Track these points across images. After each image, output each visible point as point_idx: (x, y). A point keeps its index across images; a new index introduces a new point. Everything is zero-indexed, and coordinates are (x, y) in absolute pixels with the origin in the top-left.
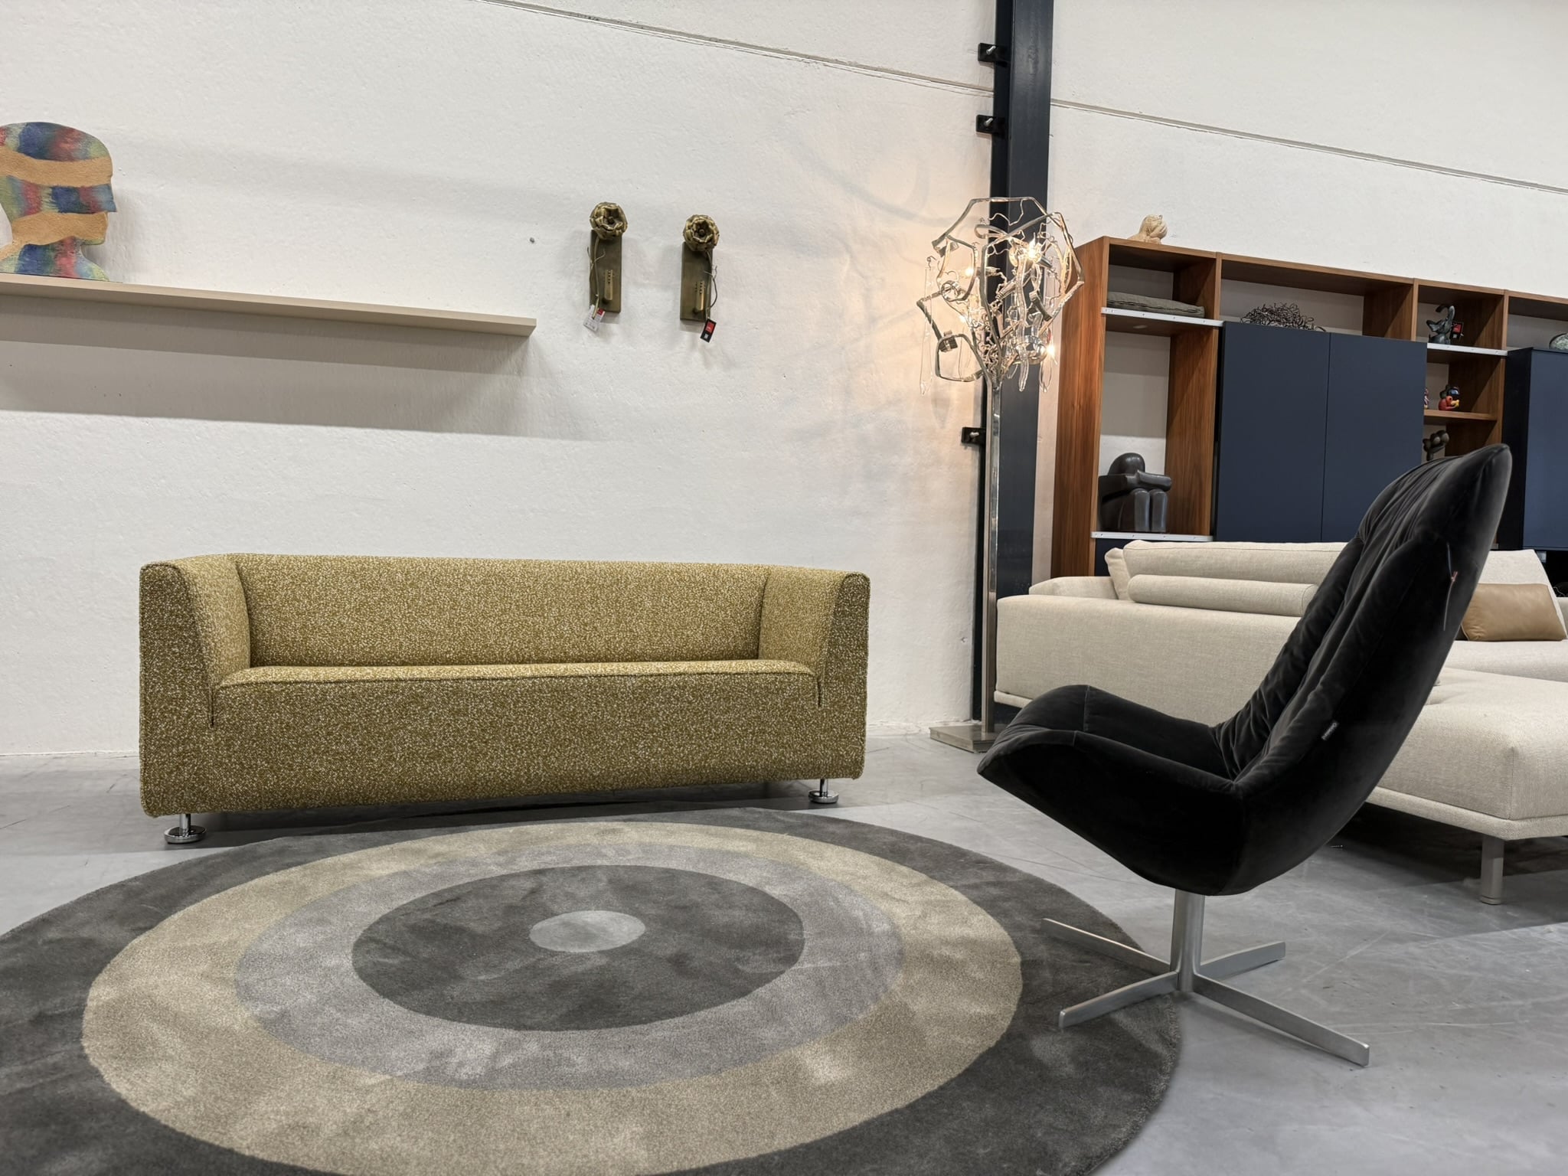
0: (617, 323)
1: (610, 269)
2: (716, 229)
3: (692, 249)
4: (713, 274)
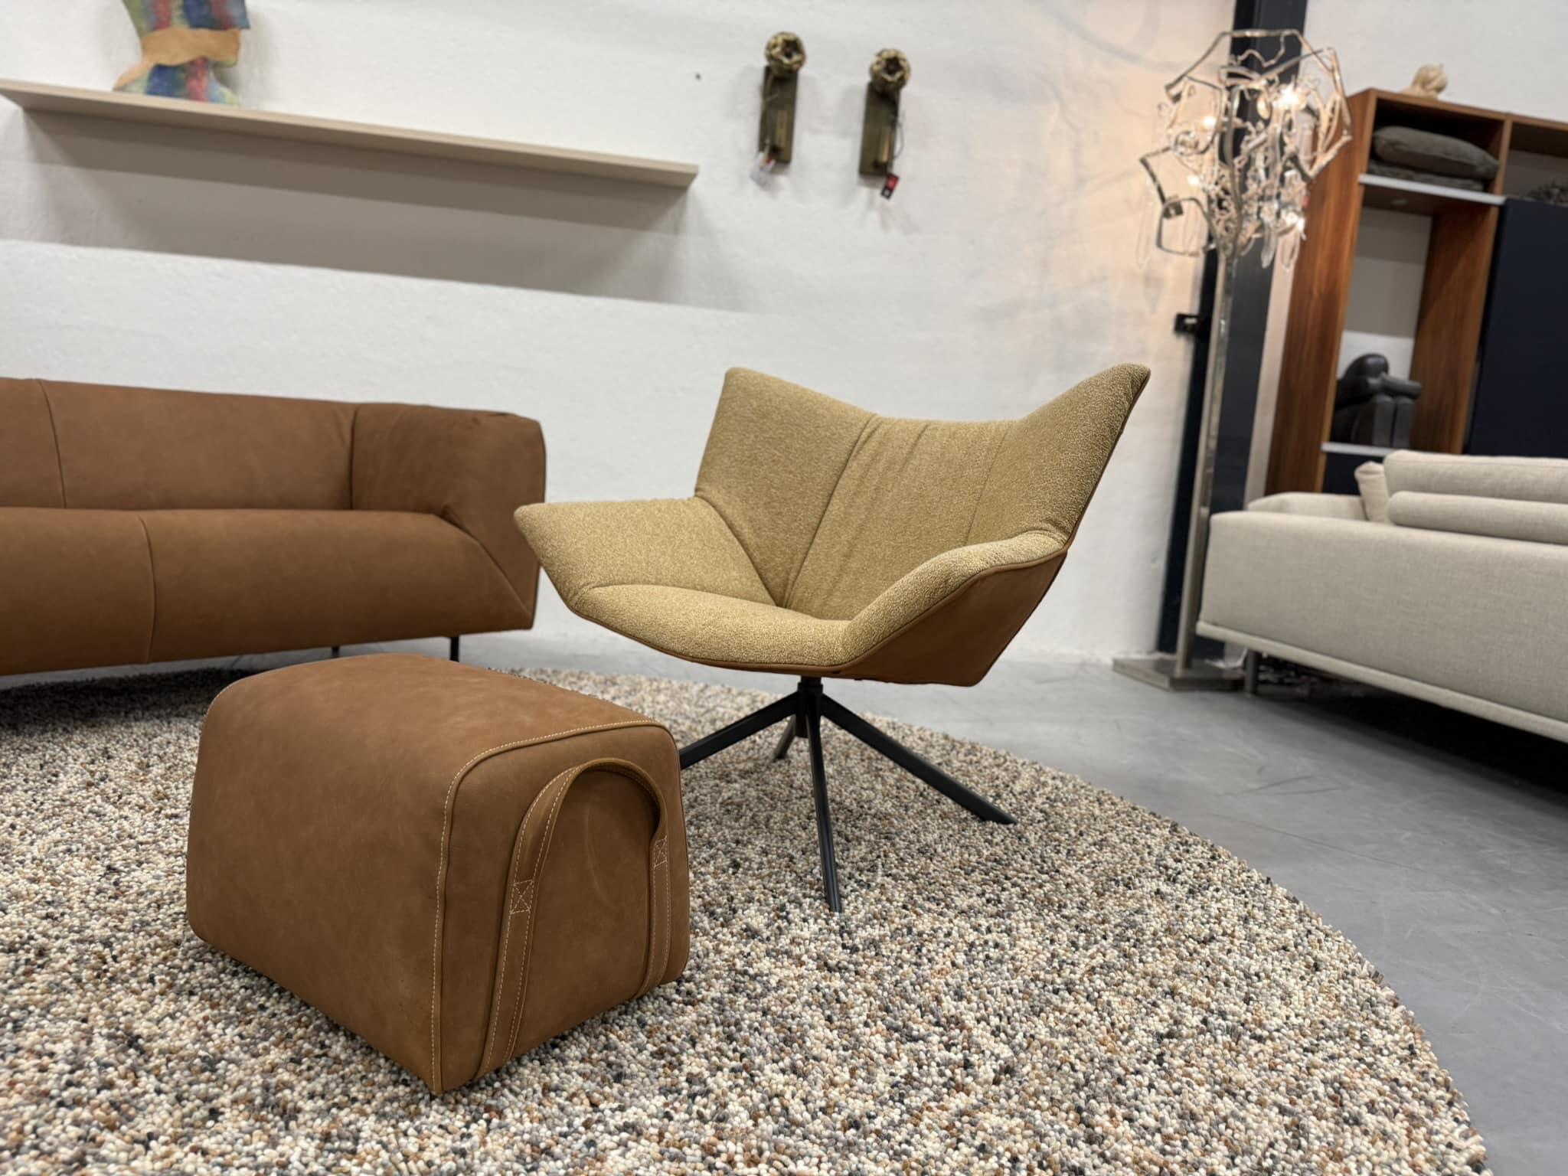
0: (787, 174)
1: (783, 111)
2: (908, 66)
3: (878, 89)
4: (900, 119)
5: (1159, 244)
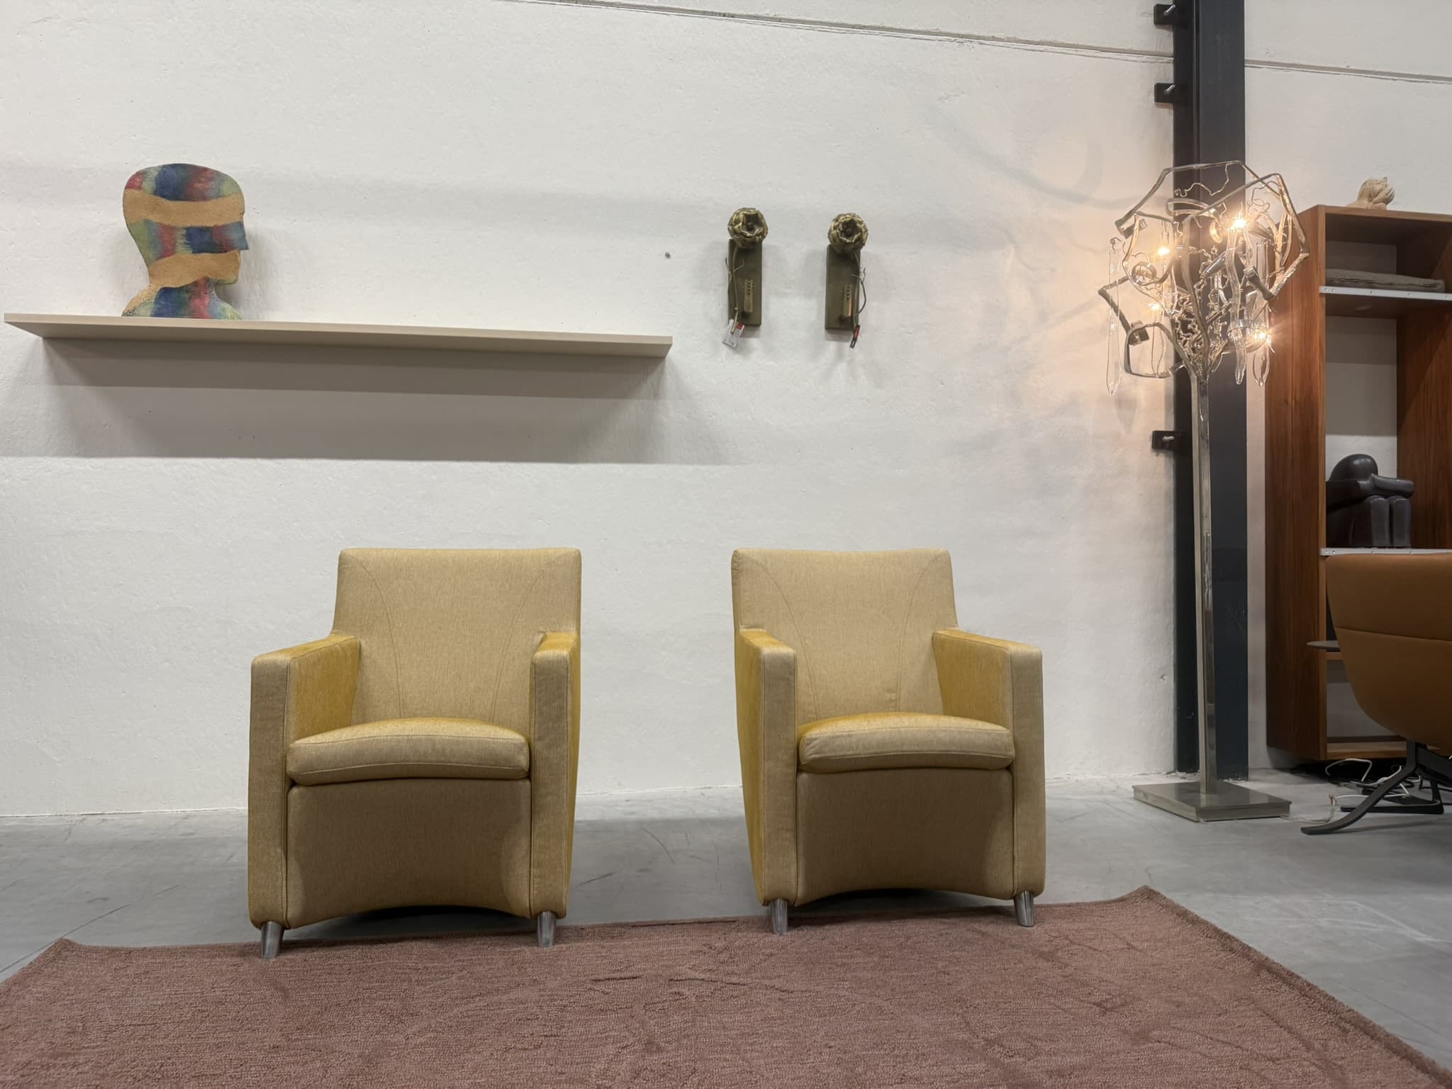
0: (758, 337)
1: (749, 280)
2: (865, 227)
3: (838, 251)
4: (862, 277)
5: (1128, 369)
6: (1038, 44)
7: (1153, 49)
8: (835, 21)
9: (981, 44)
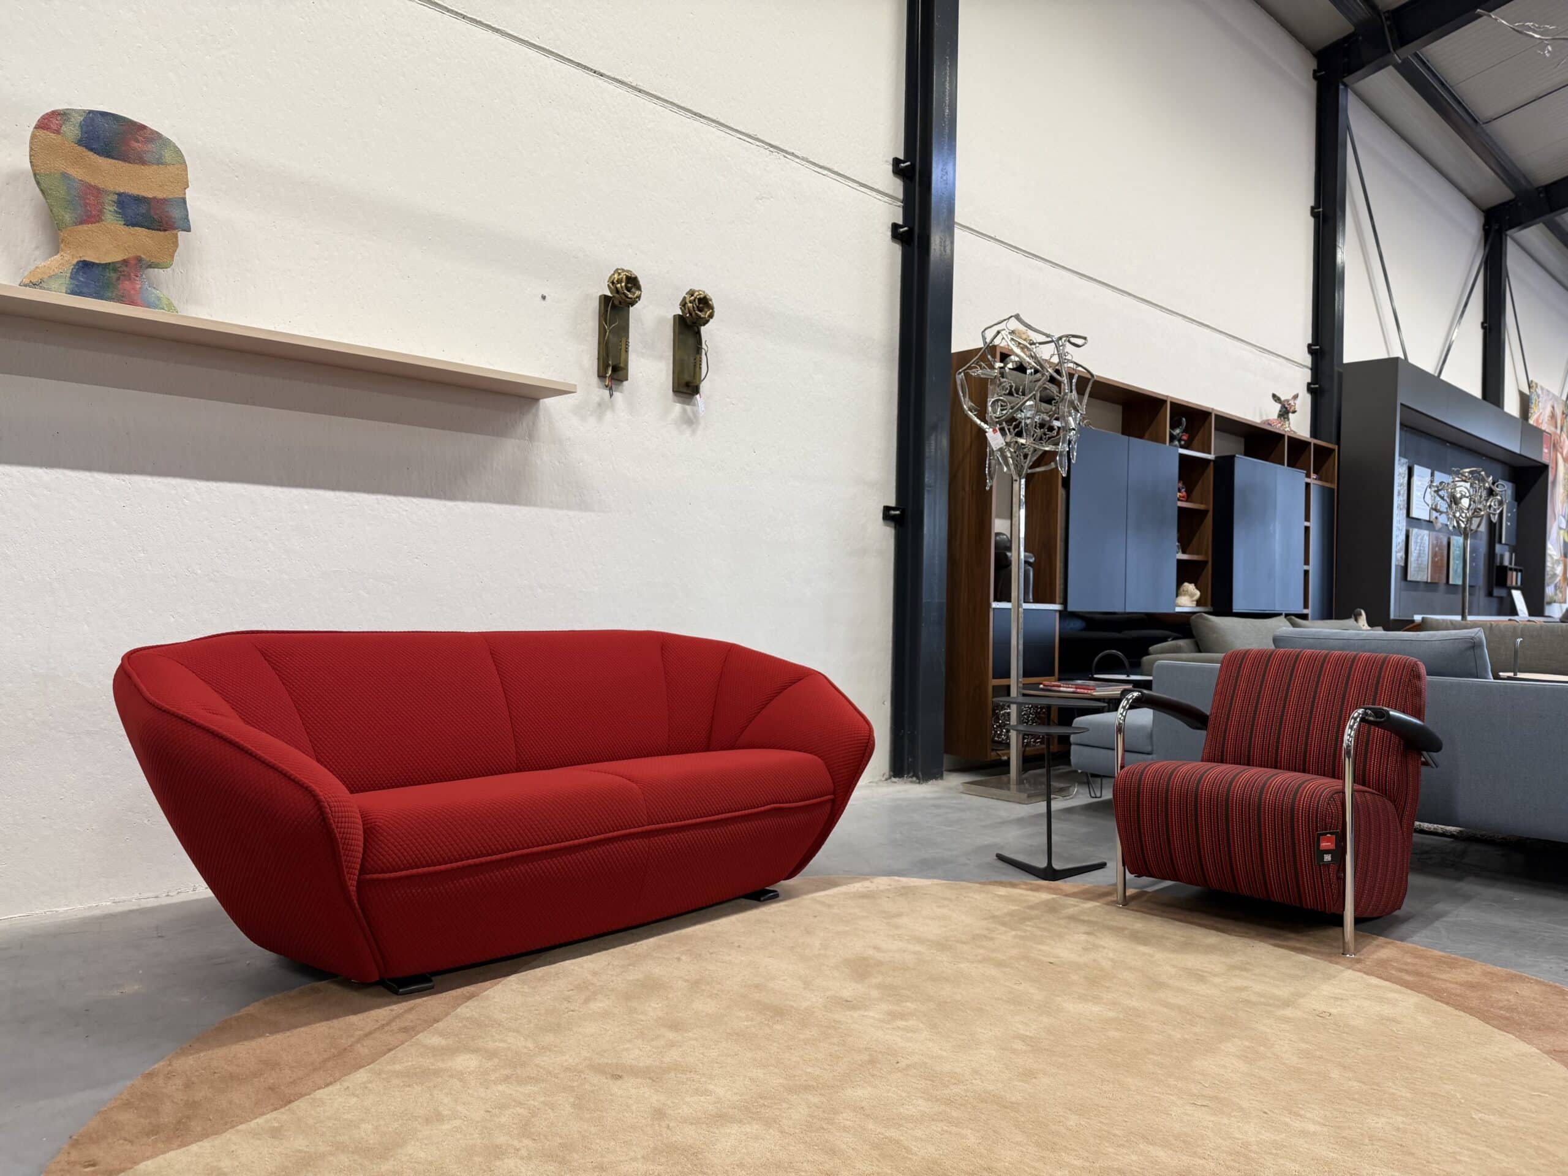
1: (625, 337)
2: (712, 305)
3: (684, 320)
4: (704, 348)
6: (821, 167)
7: (890, 192)
8: (682, 105)
9: (785, 157)
